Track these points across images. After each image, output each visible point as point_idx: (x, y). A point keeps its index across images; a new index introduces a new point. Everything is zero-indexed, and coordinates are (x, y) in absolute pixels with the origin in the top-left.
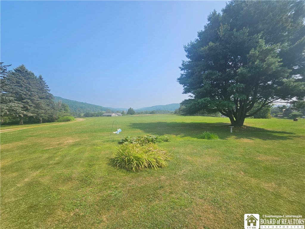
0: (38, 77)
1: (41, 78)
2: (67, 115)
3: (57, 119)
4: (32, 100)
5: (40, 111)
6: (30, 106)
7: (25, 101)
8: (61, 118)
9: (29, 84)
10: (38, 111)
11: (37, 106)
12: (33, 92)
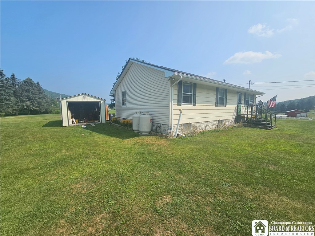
0: (36, 82)
1: (38, 83)
2: (57, 109)
3: (50, 112)
4: (36, 100)
5: (41, 107)
6: (35, 103)
7: (32, 100)
8: (53, 111)
9: (33, 90)
10: (40, 107)
11: (39, 103)
12: (36, 94)
